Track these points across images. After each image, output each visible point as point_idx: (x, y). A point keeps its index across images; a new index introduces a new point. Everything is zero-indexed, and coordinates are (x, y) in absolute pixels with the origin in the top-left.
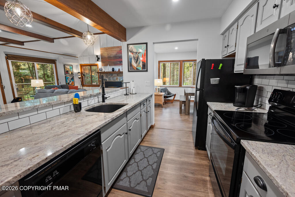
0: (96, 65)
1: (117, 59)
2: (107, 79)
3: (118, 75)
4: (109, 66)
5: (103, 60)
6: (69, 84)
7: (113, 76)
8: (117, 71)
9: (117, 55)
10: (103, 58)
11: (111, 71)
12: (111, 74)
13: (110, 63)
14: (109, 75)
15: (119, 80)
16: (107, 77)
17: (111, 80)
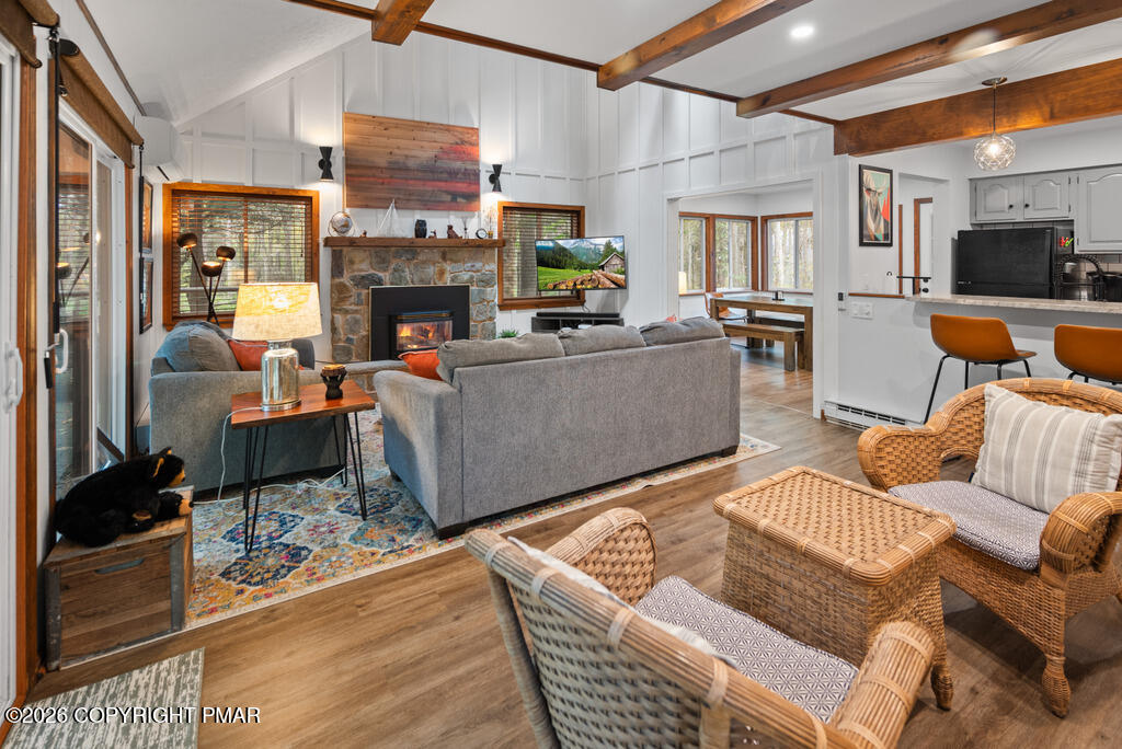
1: (440, 180)
2: (380, 274)
3: (448, 256)
4: (397, 208)
5: (360, 176)
7: (421, 257)
8: (442, 235)
9: (438, 164)
10: (356, 167)
11: (410, 234)
12: (407, 251)
13: (401, 196)
14: (397, 255)
15: (452, 280)
16: (381, 265)
17: (408, 282)
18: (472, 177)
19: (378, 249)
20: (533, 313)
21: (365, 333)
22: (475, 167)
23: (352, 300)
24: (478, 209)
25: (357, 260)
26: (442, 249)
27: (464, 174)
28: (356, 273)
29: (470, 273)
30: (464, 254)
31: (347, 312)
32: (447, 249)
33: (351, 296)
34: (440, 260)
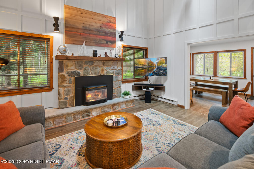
1: (102, 35)
2: (79, 71)
3: (105, 64)
5: (71, 31)
7: (95, 64)
8: (103, 56)
9: (101, 29)
10: (69, 27)
11: (91, 55)
12: (89, 62)
13: (88, 40)
14: (86, 63)
15: (107, 73)
16: (79, 67)
17: (90, 74)
18: (113, 35)
19: (78, 61)
20: (132, 84)
21: (73, 95)
22: (114, 31)
23: (67, 81)
24: (115, 47)
25: (69, 65)
26: (103, 61)
27: (111, 34)
28: (69, 71)
29: (113, 70)
30: (110, 63)
31: (65, 87)
32: (104, 61)
33: (67, 80)
34: (102, 65)
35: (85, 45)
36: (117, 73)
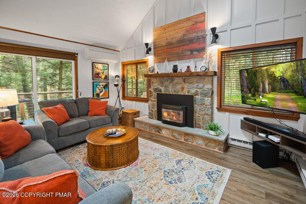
0: (145, 62)
1: (185, 45)
2: (161, 88)
3: (186, 81)
4: (168, 61)
5: (158, 51)
6: (98, 95)
7: (175, 81)
9: (184, 38)
10: (156, 48)
11: (171, 71)
12: (169, 78)
13: (170, 56)
14: (166, 80)
15: (188, 92)
16: (161, 85)
17: (169, 92)
18: (201, 40)
19: (160, 78)
21: (156, 109)
22: (203, 34)
23: (153, 97)
25: (154, 82)
26: (184, 77)
27: (197, 39)
28: (154, 87)
29: (196, 89)
30: (195, 79)
31: (152, 101)
32: (186, 77)
33: (153, 95)
34: (183, 83)
35: (167, 62)
36: (203, 94)
